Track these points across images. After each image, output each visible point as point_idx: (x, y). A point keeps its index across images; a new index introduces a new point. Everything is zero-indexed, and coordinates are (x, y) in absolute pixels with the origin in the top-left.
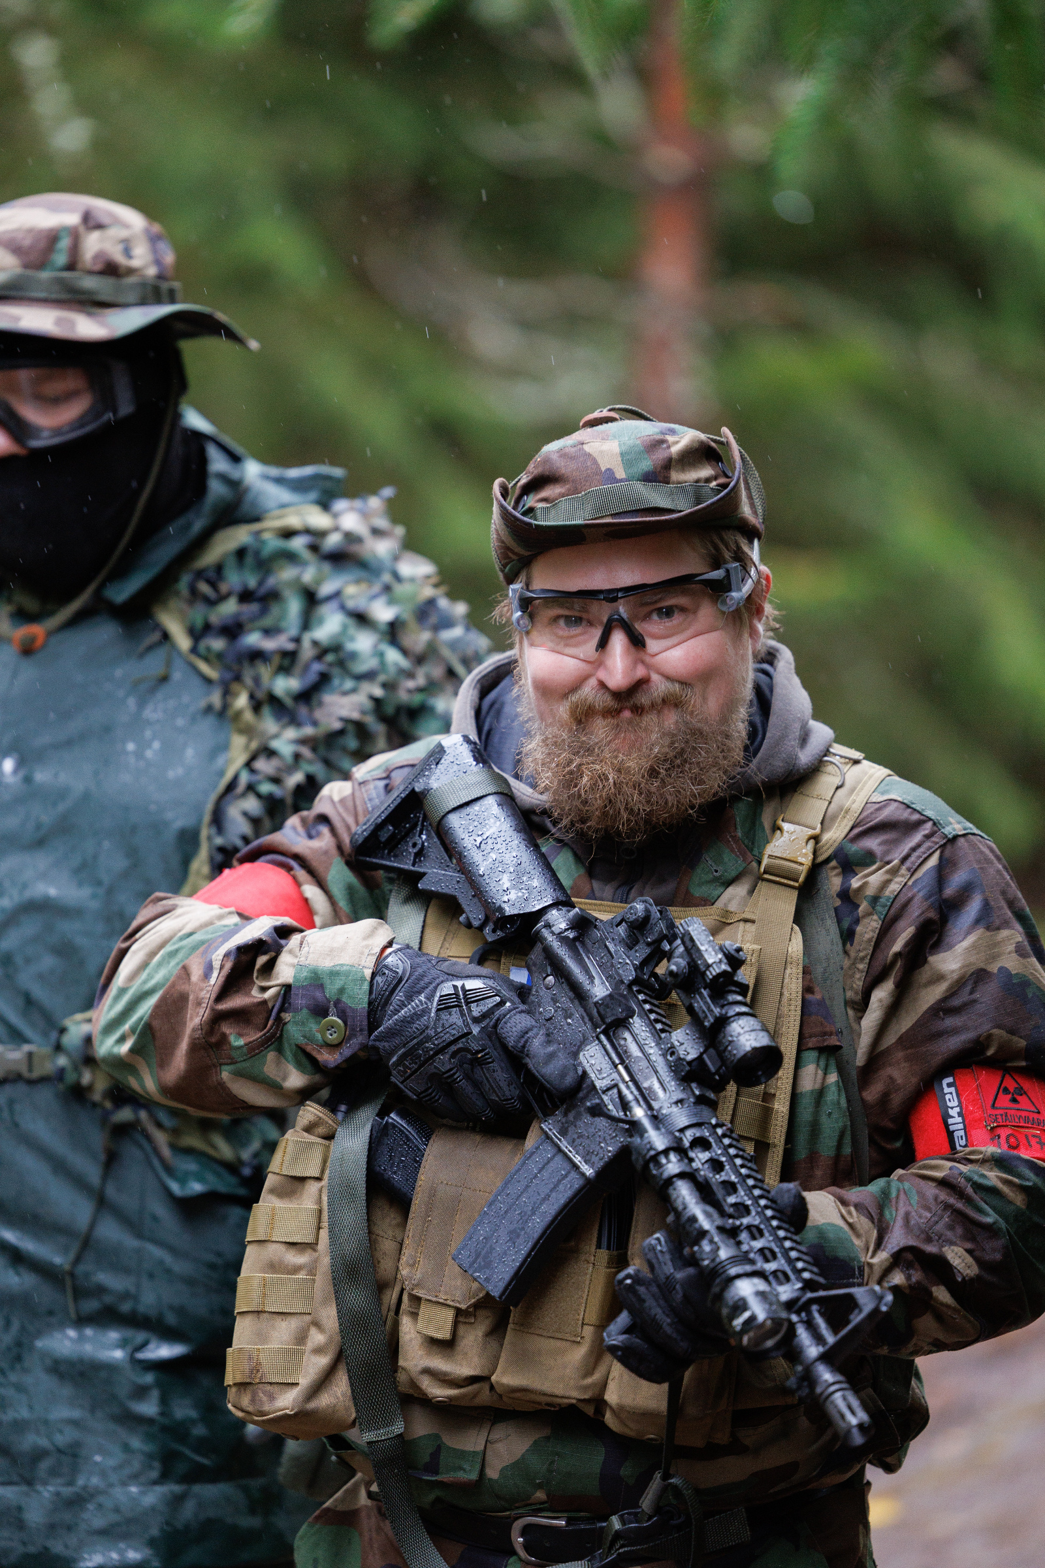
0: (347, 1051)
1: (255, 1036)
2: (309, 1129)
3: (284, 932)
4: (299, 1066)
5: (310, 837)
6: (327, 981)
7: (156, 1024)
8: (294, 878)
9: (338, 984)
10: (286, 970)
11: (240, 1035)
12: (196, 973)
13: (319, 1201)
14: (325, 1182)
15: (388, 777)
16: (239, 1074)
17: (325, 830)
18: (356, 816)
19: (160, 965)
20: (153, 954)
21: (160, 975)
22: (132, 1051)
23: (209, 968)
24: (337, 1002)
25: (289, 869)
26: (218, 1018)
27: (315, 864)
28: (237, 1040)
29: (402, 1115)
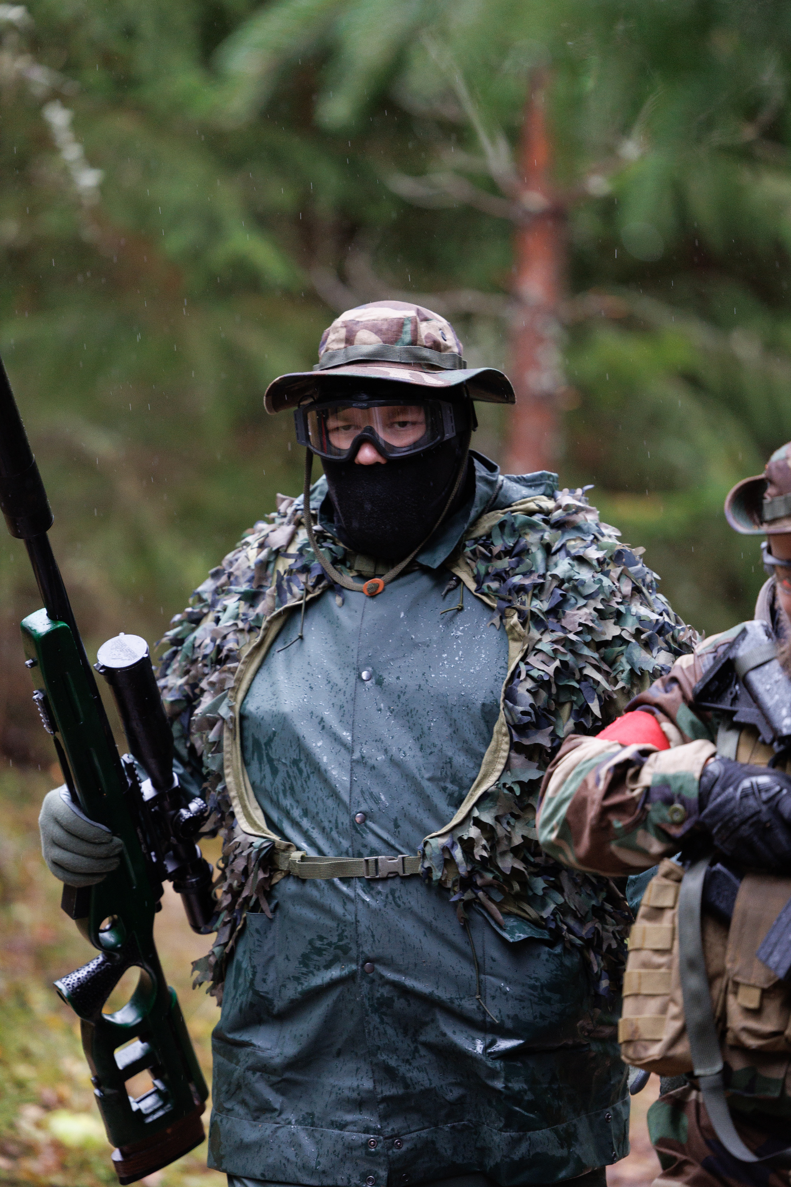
0: (687, 826)
1: (628, 820)
2: (666, 876)
3: (645, 753)
4: (659, 838)
5: (666, 691)
6: (672, 782)
7: (570, 818)
8: (656, 719)
9: (679, 783)
10: (647, 777)
11: (620, 820)
12: (591, 783)
13: (673, 922)
14: (676, 910)
15: (716, 651)
16: (621, 846)
17: (675, 687)
18: (695, 676)
19: (572, 781)
20: (567, 775)
21: (572, 788)
22: (558, 837)
23: (598, 780)
24: (679, 796)
25: (653, 713)
26: (605, 811)
27: (668, 708)
28: (618, 823)
29: (724, 864)
